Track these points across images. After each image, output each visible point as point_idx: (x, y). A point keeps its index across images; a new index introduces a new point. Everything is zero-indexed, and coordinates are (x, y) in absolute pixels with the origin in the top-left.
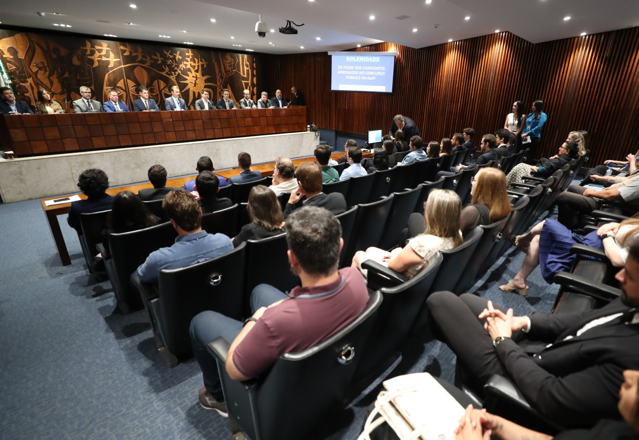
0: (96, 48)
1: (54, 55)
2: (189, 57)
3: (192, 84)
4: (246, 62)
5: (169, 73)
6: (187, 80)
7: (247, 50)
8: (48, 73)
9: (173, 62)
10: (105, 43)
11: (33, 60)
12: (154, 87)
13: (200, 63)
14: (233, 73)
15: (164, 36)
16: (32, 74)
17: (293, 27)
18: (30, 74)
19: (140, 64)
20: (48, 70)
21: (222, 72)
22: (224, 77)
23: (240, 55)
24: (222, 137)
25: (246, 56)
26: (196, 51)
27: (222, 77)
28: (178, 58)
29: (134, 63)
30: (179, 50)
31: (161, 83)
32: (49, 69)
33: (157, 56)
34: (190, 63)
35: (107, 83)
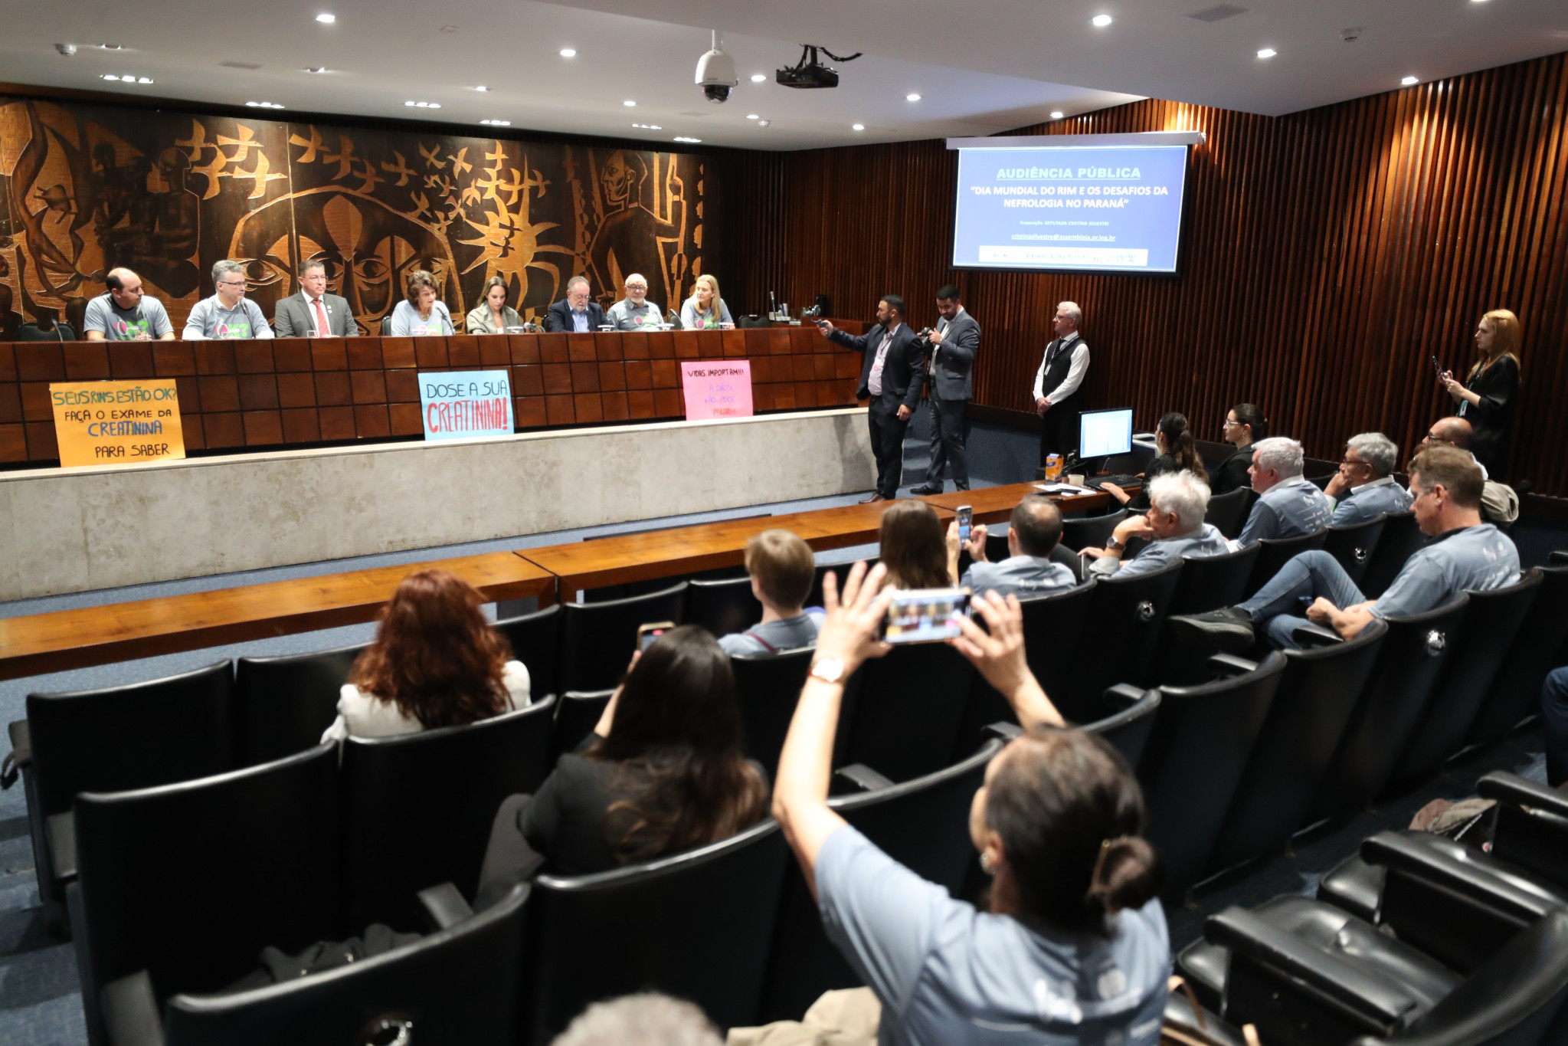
0: (220, 144)
1: (97, 165)
2: (493, 164)
3: (497, 249)
4: (673, 177)
5: (428, 214)
6: (483, 235)
7: (678, 139)
8: (73, 217)
9: (443, 181)
10: (248, 127)
11: (35, 182)
12: (379, 257)
13: (529, 183)
14: (629, 214)
15: (422, 105)
16: (26, 219)
17: (825, 66)
18: (23, 220)
19: (343, 190)
20: (74, 209)
21: (594, 211)
22: (600, 227)
23: (656, 157)
24: (571, 422)
25: (673, 159)
26: (517, 146)
27: (591, 228)
28: (459, 169)
29: (325, 185)
30: (466, 145)
31: (400, 246)
32: (78, 207)
33: (396, 164)
34: (497, 183)
35: (238, 246)
